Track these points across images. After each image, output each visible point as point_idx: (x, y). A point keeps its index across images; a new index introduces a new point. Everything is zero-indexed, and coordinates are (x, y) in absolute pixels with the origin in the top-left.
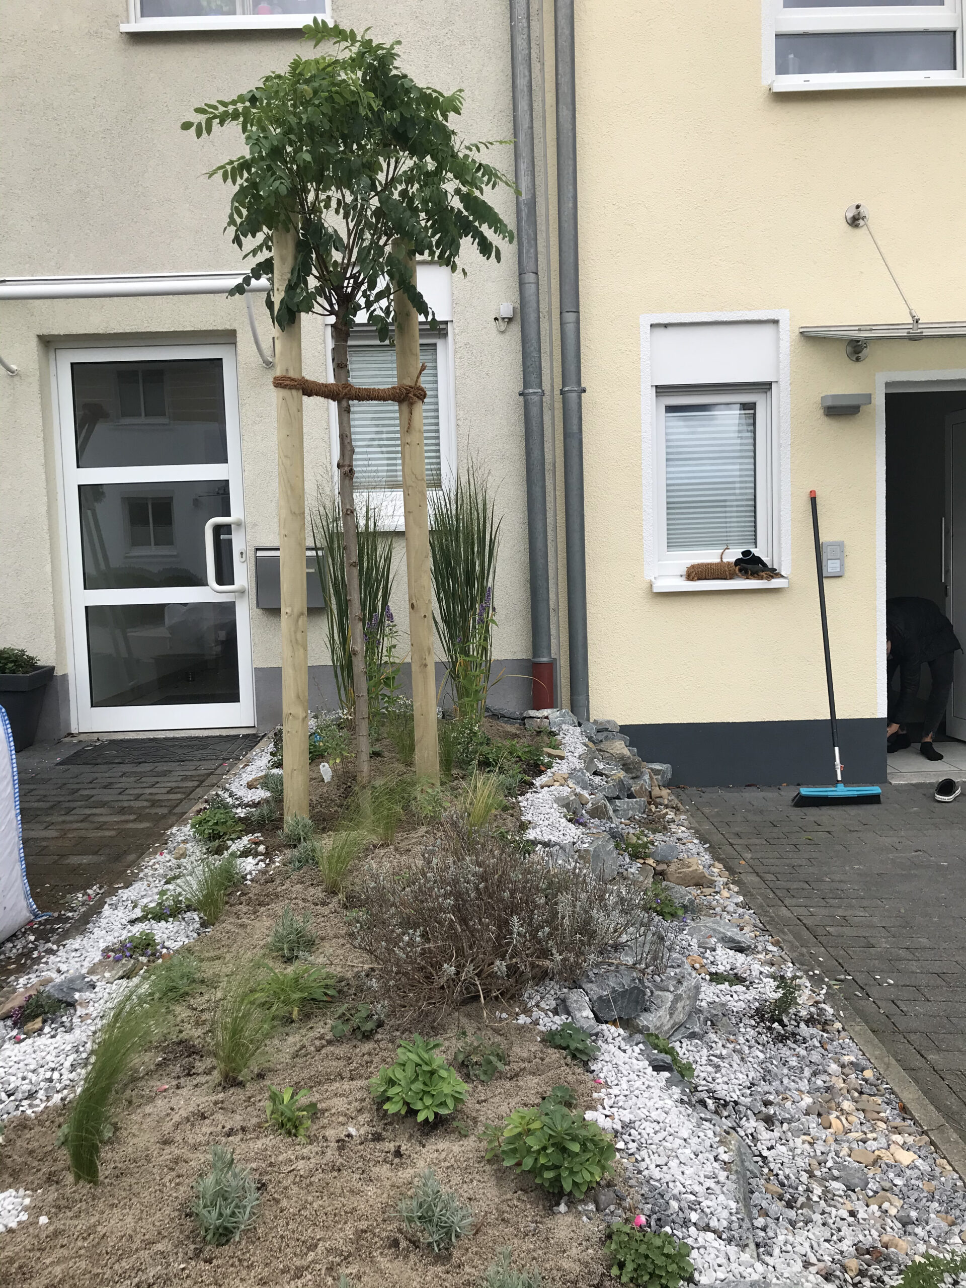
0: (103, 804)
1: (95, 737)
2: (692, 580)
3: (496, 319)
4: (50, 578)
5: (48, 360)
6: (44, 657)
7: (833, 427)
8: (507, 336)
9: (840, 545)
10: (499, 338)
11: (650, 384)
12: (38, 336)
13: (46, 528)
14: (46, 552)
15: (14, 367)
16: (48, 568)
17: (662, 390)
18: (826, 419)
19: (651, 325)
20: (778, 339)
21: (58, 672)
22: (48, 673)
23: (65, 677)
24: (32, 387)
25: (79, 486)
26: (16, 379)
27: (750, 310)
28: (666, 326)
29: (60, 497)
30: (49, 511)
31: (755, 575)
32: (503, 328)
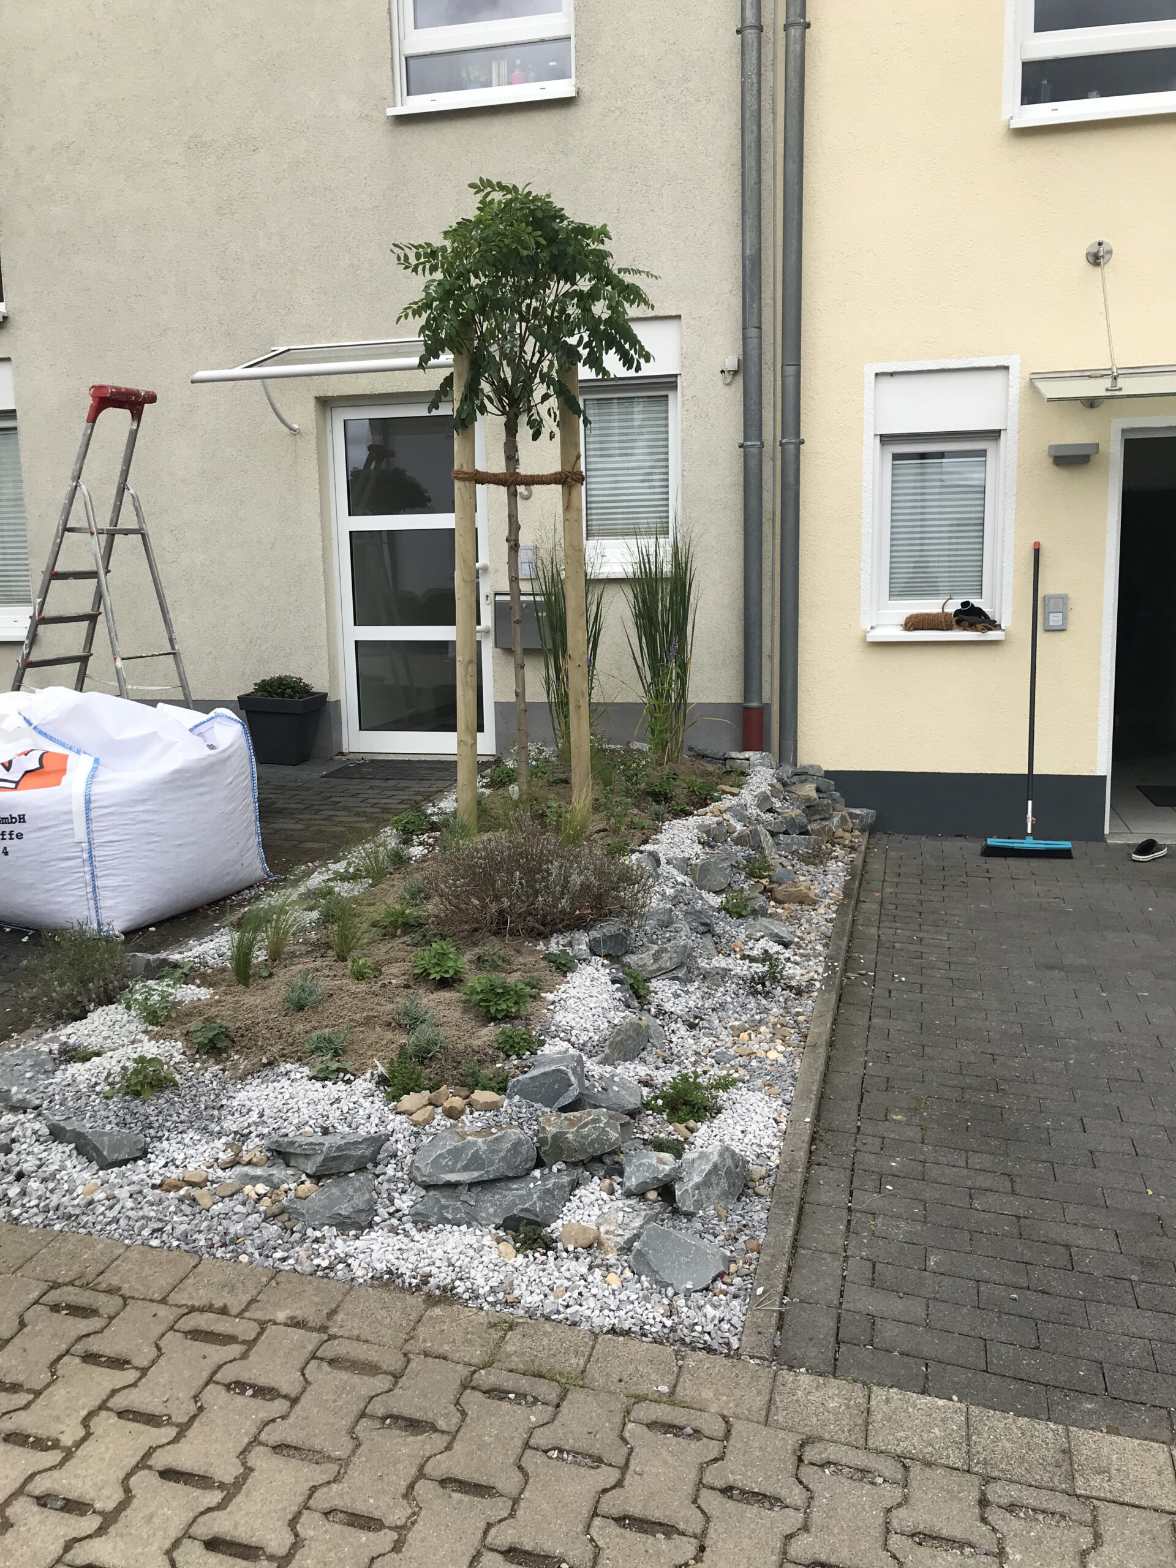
0: (345, 809)
1: (360, 757)
2: (909, 630)
3: (722, 372)
4: (324, 615)
5: (325, 421)
6: (319, 685)
7: (1063, 475)
8: (733, 388)
9: (1063, 599)
10: (726, 390)
11: (873, 434)
12: (316, 398)
13: (321, 570)
14: (322, 592)
15: (296, 426)
16: (323, 607)
17: (886, 439)
18: (1055, 468)
19: (877, 375)
20: (1008, 386)
21: (331, 698)
22: (321, 699)
23: (337, 703)
24: (309, 446)
25: (351, 533)
26: (298, 436)
27: (978, 357)
28: (892, 374)
29: (335, 543)
30: (323, 556)
31: (972, 627)
32: (728, 380)
